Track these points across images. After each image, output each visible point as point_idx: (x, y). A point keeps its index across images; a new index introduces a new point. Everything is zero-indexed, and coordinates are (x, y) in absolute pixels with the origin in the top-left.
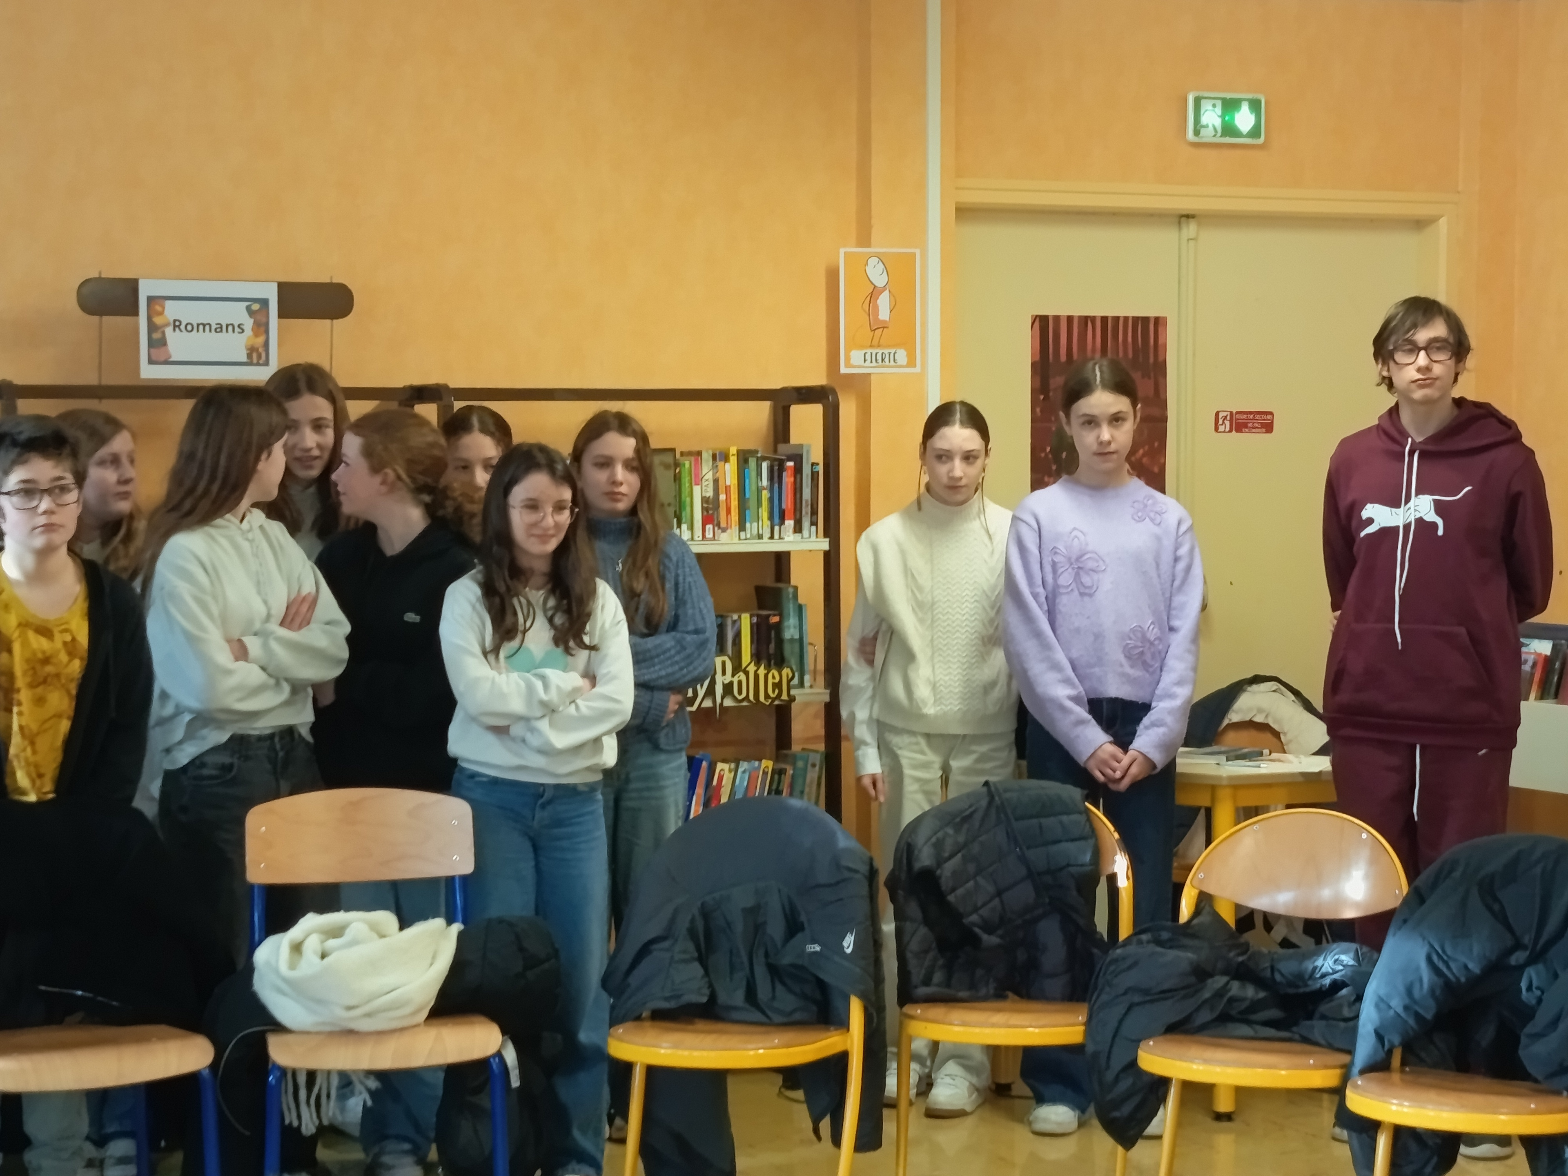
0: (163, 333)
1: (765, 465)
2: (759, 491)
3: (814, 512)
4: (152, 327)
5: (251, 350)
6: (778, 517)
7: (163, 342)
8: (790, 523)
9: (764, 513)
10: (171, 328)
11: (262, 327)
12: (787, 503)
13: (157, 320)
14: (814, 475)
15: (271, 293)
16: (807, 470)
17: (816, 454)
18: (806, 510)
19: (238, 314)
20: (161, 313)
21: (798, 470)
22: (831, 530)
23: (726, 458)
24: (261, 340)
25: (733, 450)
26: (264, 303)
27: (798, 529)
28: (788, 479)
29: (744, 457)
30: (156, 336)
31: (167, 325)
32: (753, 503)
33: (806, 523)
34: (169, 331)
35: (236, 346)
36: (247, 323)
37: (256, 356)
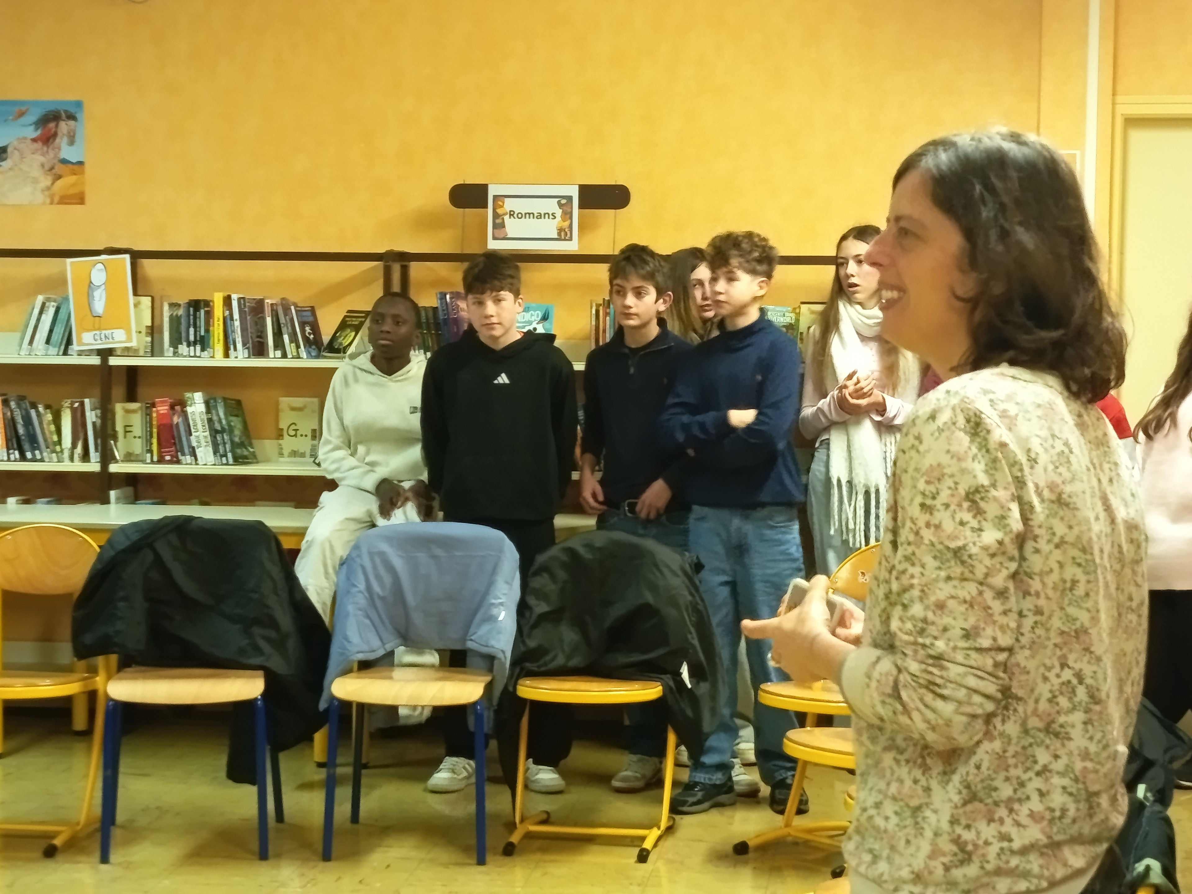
0: (503, 219)
4: (496, 215)
5: (560, 230)
7: (502, 225)
10: (508, 215)
11: (567, 215)
13: (500, 211)
15: (574, 192)
19: (552, 206)
20: (502, 207)
24: (566, 224)
26: (570, 198)
30: (498, 221)
31: (506, 214)
34: (506, 218)
35: (550, 228)
36: (559, 212)
37: (564, 234)
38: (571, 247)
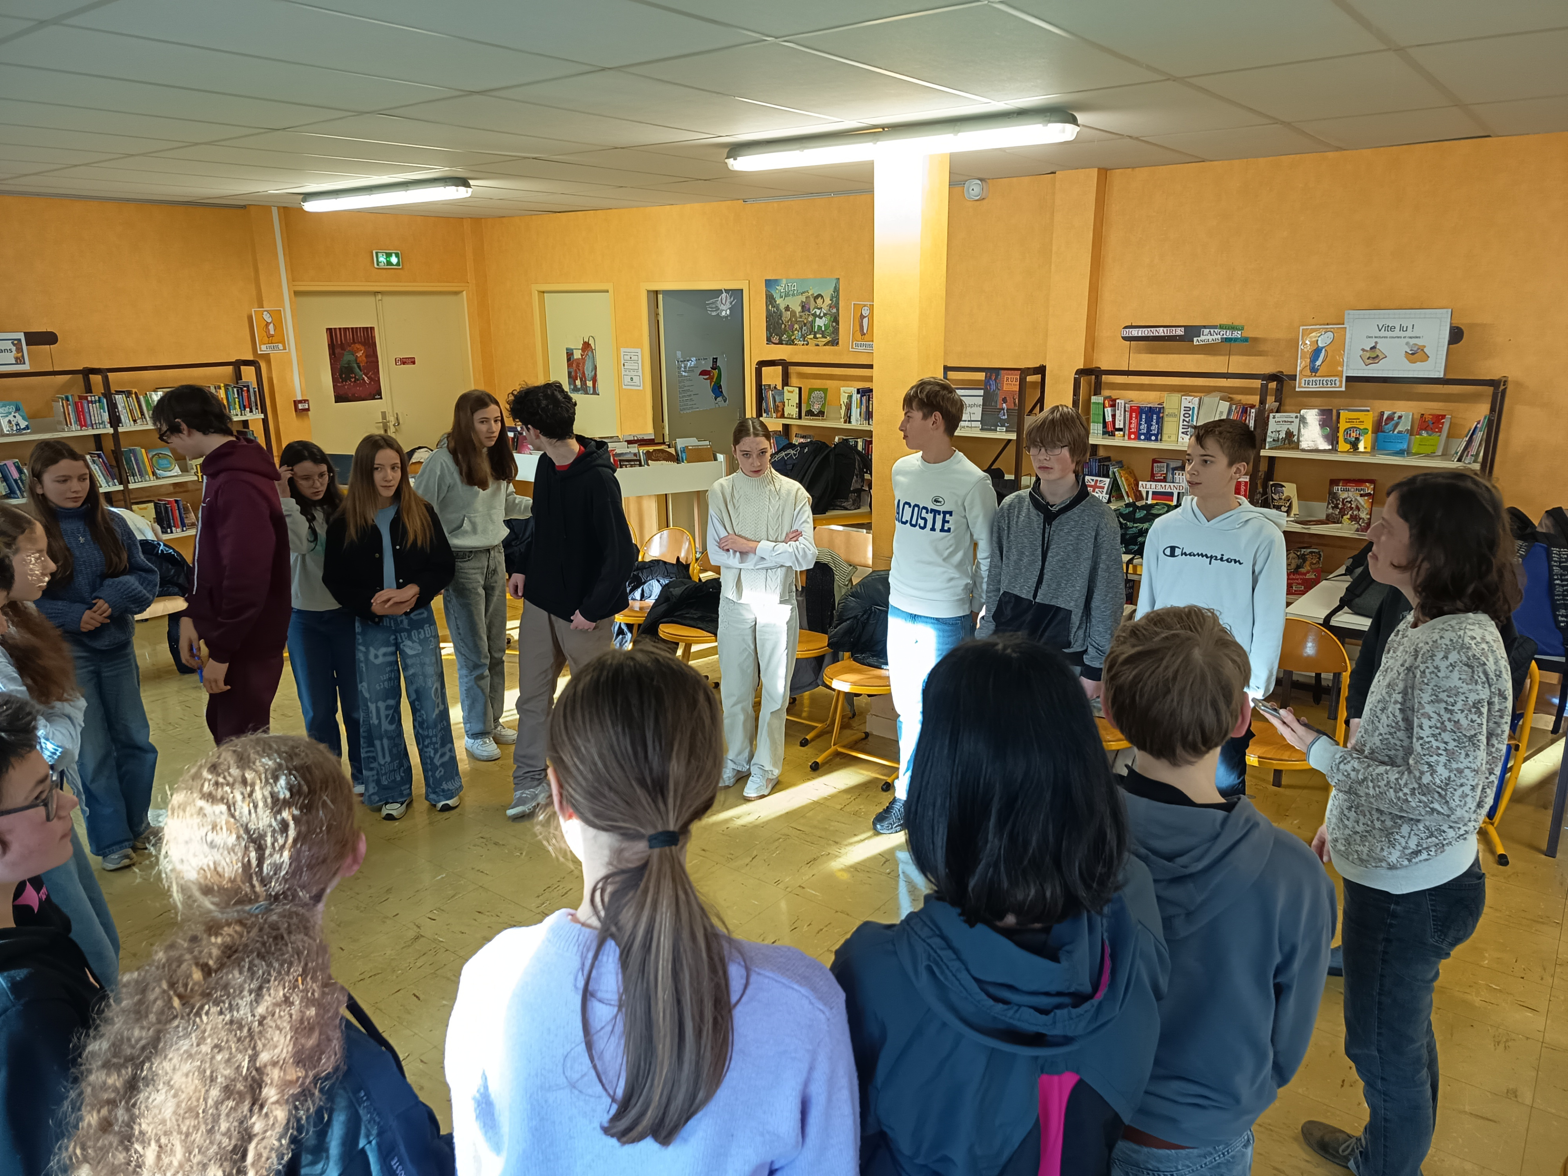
1: (235, 390)
2: (234, 399)
3: (256, 405)
5: (17, 359)
6: (243, 408)
8: (248, 410)
9: (237, 406)
11: (19, 349)
12: (246, 403)
14: (255, 392)
15: (21, 336)
16: (251, 390)
17: (254, 385)
18: (253, 405)
19: (9, 345)
21: (248, 391)
22: (264, 411)
23: (220, 388)
24: (20, 355)
25: (222, 385)
26: (20, 340)
27: (251, 411)
28: (245, 394)
29: (226, 387)
32: (233, 403)
33: (254, 409)
35: (10, 358)
36: (14, 348)
37: (19, 360)
38: (26, 367)
